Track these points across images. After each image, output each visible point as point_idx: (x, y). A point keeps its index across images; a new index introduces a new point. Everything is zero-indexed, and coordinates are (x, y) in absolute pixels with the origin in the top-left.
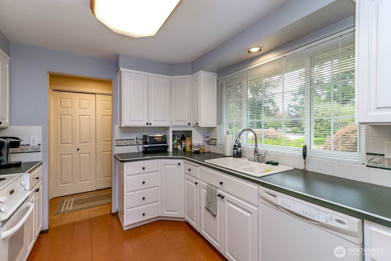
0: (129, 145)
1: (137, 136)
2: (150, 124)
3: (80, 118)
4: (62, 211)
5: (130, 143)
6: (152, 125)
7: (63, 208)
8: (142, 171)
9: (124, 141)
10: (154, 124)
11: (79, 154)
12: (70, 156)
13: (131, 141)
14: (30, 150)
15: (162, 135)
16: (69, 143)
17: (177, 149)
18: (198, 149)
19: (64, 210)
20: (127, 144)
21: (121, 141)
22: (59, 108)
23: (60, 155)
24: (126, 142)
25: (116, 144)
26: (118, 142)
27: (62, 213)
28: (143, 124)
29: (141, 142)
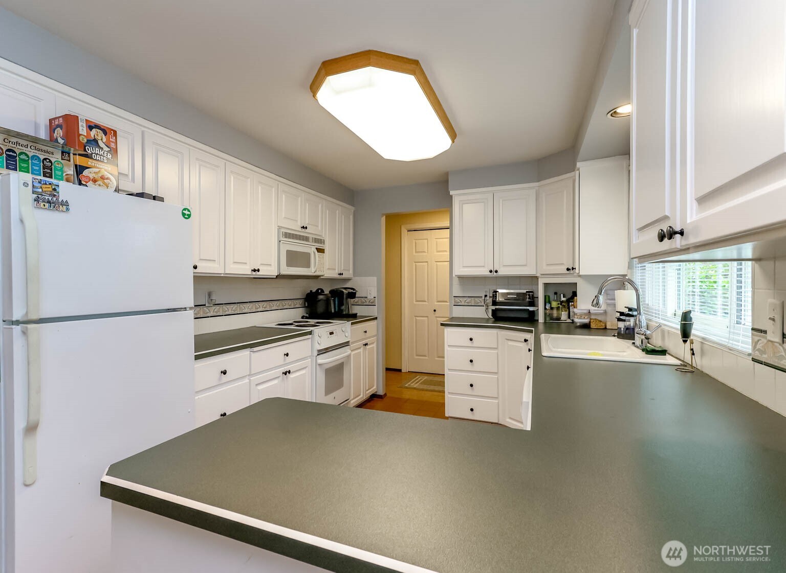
0: (473, 305)
1: (486, 292)
2: (496, 272)
3: (437, 265)
4: (406, 385)
5: (475, 302)
6: (500, 273)
7: (409, 383)
8: (469, 343)
9: (465, 299)
10: (503, 272)
11: (436, 317)
12: (427, 318)
13: (477, 299)
14: (368, 303)
15: (525, 291)
16: (425, 301)
17: (559, 319)
18: (586, 321)
19: (409, 385)
20: (470, 304)
21: (461, 299)
22: (414, 254)
23: (415, 316)
24: (469, 300)
25: (455, 302)
26: (456, 299)
27: (407, 388)
28: (485, 272)
29: (490, 300)
